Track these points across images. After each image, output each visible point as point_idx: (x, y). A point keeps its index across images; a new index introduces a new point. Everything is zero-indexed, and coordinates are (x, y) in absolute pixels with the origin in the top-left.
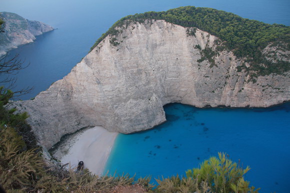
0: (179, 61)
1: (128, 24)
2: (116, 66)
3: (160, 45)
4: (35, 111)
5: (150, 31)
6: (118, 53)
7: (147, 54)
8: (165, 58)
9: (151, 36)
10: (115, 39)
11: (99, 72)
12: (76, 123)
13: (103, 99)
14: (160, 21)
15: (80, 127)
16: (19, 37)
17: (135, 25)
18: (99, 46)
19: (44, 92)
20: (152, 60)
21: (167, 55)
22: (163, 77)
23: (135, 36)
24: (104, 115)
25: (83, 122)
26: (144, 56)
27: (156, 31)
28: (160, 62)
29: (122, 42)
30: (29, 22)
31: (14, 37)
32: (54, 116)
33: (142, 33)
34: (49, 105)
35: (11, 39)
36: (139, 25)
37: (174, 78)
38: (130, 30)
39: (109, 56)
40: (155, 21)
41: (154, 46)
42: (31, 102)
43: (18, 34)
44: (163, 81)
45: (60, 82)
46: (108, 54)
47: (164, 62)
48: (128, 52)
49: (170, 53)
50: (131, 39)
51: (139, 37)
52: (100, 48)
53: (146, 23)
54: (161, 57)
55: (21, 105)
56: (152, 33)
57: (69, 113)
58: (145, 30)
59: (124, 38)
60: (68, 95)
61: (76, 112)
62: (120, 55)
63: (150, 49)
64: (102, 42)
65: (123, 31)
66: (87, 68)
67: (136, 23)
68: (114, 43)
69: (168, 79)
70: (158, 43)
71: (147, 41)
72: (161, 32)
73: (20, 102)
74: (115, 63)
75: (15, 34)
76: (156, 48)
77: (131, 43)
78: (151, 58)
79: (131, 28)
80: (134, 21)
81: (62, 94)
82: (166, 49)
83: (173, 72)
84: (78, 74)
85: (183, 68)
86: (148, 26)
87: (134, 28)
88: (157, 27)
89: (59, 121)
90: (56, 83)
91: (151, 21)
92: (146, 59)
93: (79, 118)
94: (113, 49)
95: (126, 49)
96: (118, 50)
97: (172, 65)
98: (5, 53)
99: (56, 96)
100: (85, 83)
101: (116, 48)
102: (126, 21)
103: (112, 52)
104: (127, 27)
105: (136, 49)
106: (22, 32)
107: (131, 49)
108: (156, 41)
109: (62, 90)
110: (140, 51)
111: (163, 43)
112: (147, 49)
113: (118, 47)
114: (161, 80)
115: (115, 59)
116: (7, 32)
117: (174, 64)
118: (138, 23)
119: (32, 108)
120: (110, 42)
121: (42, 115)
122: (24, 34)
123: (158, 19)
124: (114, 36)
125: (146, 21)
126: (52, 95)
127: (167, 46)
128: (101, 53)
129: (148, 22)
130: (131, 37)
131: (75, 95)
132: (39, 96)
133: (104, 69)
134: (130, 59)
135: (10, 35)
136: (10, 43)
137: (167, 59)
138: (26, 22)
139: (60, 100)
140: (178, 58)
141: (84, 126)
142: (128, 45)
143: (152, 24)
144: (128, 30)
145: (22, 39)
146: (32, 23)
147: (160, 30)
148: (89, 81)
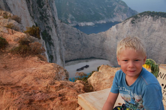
0: (163, 43)
1: (145, 15)
2: (128, 33)
3: (157, 31)
4: (86, 39)
5: (154, 22)
6: (132, 27)
7: (147, 33)
8: (156, 39)
9: (154, 25)
10: (134, 20)
11: (119, 34)
12: (100, 55)
13: (115, 46)
14: (164, 18)
15: (102, 57)
16: (118, 17)
17: (147, 17)
18: (126, 21)
19: (95, 34)
20: (148, 38)
21: (158, 38)
22: (149, 48)
23: (145, 22)
24: (112, 55)
25: (104, 55)
26: (144, 33)
27: (158, 23)
28: (152, 40)
29: (136, 22)
30: (131, 10)
31: (116, 16)
32: (93, 46)
33: (149, 21)
34: (93, 40)
35: (114, 16)
36: (150, 17)
37: (156, 52)
38: (144, 18)
39: (127, 28)
40: (161, 17)
41: (153, 31)
42: (87, 35)
43: (119, 15)
44: (148, 50)
45: (103, 33)
46: (127, 26)
47: (154, 41)
48: (137, 29)
49: (160, 37)
50: (142, 23)
51: (146, 23)
52: (125, 22)
53: (155, 17)
54: (154, 38)
55: (82, 34)
56: (155, 23)
57: (100, 48)
58: (152, 21)
59: (139, 21)
60: (103, 40)
61: (103, 50)
62: (132, 29)
63: (150, 32)
64: (128, 20)
65: (141, 18)
66: (116, 30)
67: (148, 16)
68: (132, 22)
69: (152, 51)
70: (156, 30)
71: (150, 27)
72: (161, 24)
73: (82, 32)
74: (128, 32)
75: (118, 15)
76: (154, 32)
77: (141, 25)
78: (148, 37)
79: (145, 17)
80: (148, 14)
81: (101, 39)
82: (159, 34)
83: (157, 48)
84: (111, 31)
85: (163, 48)
86: (155, 19)
87: (146, 18)
88: (160, 21)
89: (94, 49)
90: (102, 33)
91: (159, 17)
92: (145, 35)
93: (103, 53)
94: (130, 25)
95: (137, 27)
96: (132, 26)
97: (158, 44)
98: (105, 22)
99: (98, 39)
100: (112, 37)
101: (132, 25)
102: (145, 13)
103: (129, 26)
104: (143, 16)
105: (142, 29)
106: (122, 14)
107: (140, 28)
108: (155, 28)
109: (103, 37)
110: (144, 30)
111: (159, 31)
112: (148, 31)
113: (134, 24)
114: (147, 49)
115: (129, 30)
116: (114, 11)
117: (160, 44)
118: (150, 16)
119: (86, 38)
120: (131, 21)
121: (88, 43)
122: (122, 16)
123: (163, 17)
124: (135, 19)
125: (155, 16)
126: (97, 37)
127: (160, 33)
128: (125, 25)
129: (157, 17)
130: (143, 22)
131: (106, 41)
132: (91, 35)
133: (122, 33)
134: (137, 32)
135: (114, 14)
136: (112, 18)
137: (156, 40)
138: (127, 9)
139: (99, 41)
140: (164, 42)
141: (103, 58)
142: (139, 25)
143: (158, 18)
144: (143, 18)
145: (119, 18)
146: (133, 11)
147: (161, 23)
148: (114, 36)
